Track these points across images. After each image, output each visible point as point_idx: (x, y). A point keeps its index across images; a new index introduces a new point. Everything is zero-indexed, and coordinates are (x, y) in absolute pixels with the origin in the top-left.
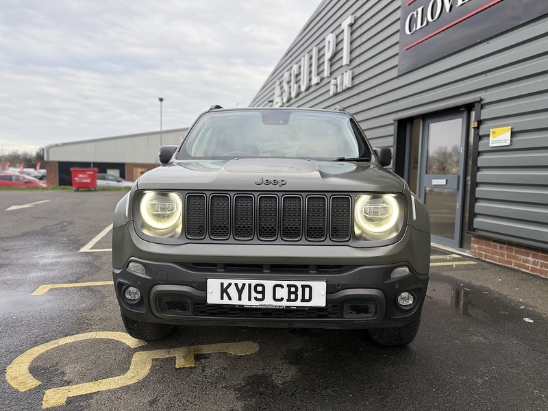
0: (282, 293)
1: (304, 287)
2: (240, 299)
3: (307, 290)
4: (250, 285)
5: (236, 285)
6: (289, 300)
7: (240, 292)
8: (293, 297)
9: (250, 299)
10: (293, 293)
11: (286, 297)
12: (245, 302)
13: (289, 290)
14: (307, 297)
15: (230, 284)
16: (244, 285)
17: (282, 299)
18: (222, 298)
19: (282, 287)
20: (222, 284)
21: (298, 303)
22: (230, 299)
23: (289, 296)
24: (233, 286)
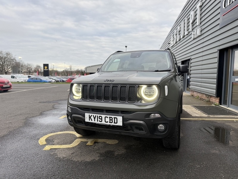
0: (108, 120)
1: (115, 118)
2: (95, 121)
3: (116, 119)
4: (97, 116)
5: (93, 116)
6: (110, 122)
7: (95, 118)
8: (111, 121)
9: (98, 121)
10: (111, 120)
11: (109, 121)
12: (96, 122)
13: (110, 119)
14: (116, 122)
15: (92, 115)
16: (96, 116)
17: (107, 122)
18: (89, 120)
19: (108, 118)
20: (89, 115)
21: (113, 124)
22: (92, 120)
23: (110, 121)
24: (92, 116)
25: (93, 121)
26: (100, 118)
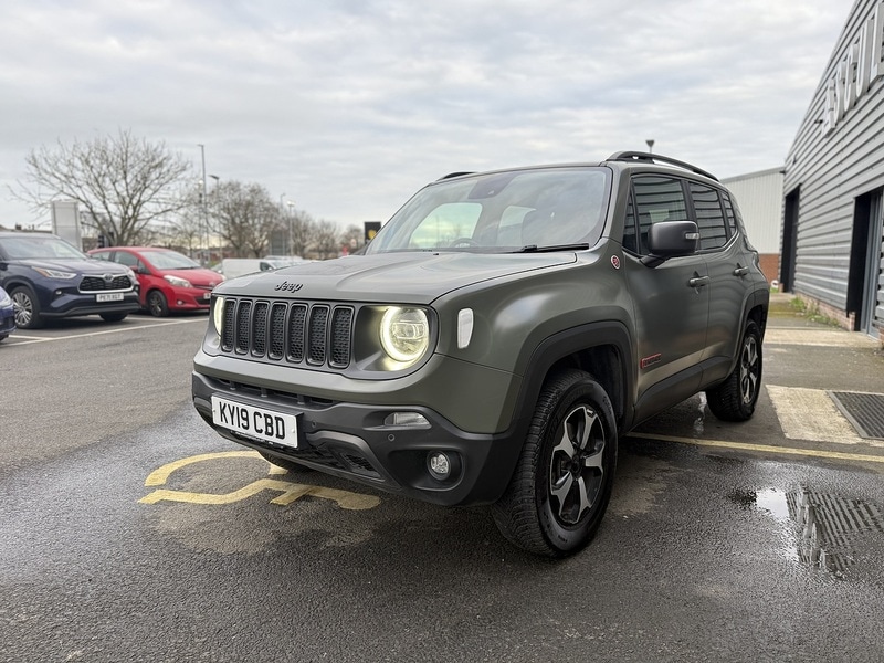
0: (261, 423)
6: (267, 433)
7: (232, 415)
25: (229, 426)
26: (244, 414)
